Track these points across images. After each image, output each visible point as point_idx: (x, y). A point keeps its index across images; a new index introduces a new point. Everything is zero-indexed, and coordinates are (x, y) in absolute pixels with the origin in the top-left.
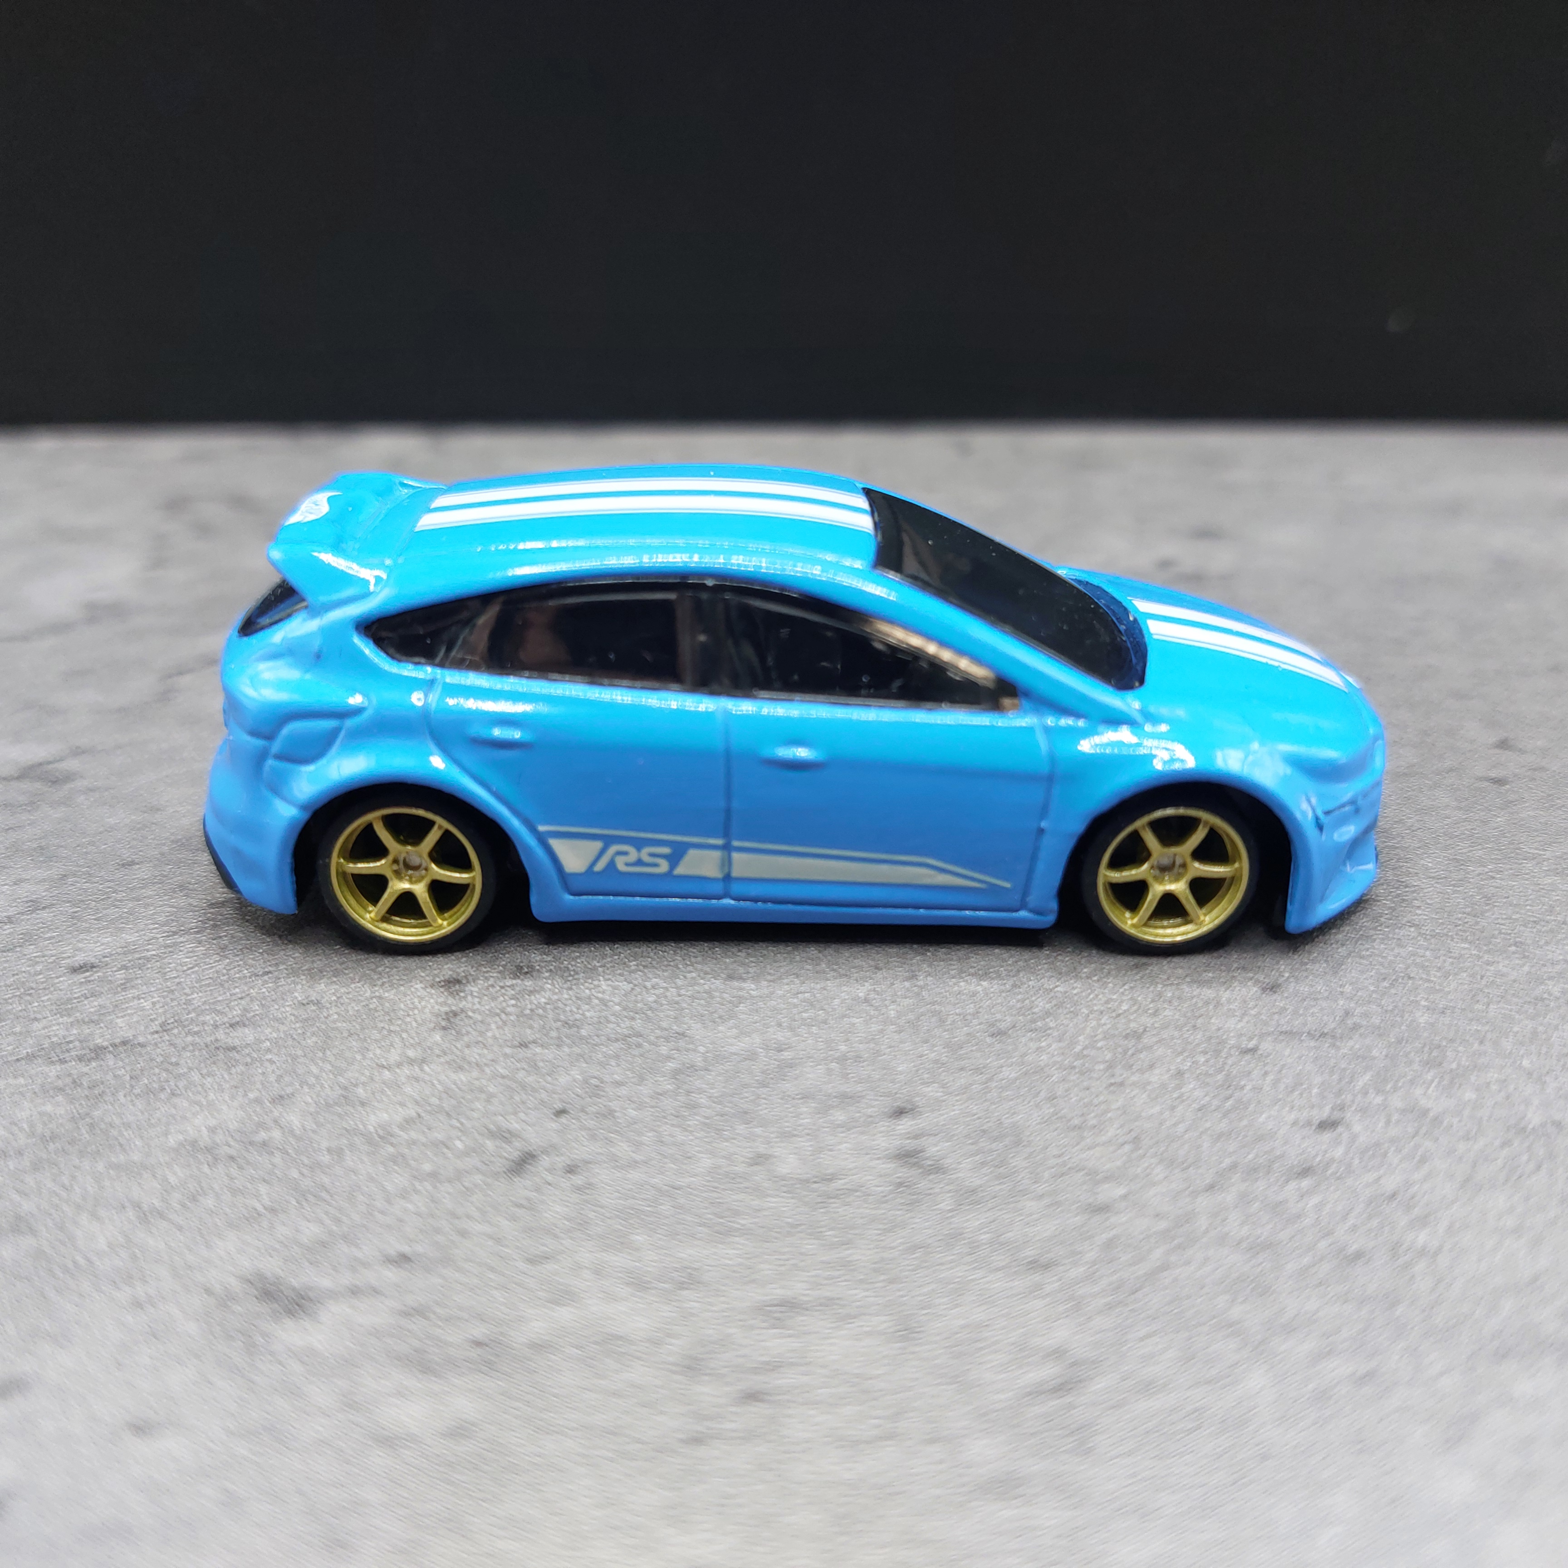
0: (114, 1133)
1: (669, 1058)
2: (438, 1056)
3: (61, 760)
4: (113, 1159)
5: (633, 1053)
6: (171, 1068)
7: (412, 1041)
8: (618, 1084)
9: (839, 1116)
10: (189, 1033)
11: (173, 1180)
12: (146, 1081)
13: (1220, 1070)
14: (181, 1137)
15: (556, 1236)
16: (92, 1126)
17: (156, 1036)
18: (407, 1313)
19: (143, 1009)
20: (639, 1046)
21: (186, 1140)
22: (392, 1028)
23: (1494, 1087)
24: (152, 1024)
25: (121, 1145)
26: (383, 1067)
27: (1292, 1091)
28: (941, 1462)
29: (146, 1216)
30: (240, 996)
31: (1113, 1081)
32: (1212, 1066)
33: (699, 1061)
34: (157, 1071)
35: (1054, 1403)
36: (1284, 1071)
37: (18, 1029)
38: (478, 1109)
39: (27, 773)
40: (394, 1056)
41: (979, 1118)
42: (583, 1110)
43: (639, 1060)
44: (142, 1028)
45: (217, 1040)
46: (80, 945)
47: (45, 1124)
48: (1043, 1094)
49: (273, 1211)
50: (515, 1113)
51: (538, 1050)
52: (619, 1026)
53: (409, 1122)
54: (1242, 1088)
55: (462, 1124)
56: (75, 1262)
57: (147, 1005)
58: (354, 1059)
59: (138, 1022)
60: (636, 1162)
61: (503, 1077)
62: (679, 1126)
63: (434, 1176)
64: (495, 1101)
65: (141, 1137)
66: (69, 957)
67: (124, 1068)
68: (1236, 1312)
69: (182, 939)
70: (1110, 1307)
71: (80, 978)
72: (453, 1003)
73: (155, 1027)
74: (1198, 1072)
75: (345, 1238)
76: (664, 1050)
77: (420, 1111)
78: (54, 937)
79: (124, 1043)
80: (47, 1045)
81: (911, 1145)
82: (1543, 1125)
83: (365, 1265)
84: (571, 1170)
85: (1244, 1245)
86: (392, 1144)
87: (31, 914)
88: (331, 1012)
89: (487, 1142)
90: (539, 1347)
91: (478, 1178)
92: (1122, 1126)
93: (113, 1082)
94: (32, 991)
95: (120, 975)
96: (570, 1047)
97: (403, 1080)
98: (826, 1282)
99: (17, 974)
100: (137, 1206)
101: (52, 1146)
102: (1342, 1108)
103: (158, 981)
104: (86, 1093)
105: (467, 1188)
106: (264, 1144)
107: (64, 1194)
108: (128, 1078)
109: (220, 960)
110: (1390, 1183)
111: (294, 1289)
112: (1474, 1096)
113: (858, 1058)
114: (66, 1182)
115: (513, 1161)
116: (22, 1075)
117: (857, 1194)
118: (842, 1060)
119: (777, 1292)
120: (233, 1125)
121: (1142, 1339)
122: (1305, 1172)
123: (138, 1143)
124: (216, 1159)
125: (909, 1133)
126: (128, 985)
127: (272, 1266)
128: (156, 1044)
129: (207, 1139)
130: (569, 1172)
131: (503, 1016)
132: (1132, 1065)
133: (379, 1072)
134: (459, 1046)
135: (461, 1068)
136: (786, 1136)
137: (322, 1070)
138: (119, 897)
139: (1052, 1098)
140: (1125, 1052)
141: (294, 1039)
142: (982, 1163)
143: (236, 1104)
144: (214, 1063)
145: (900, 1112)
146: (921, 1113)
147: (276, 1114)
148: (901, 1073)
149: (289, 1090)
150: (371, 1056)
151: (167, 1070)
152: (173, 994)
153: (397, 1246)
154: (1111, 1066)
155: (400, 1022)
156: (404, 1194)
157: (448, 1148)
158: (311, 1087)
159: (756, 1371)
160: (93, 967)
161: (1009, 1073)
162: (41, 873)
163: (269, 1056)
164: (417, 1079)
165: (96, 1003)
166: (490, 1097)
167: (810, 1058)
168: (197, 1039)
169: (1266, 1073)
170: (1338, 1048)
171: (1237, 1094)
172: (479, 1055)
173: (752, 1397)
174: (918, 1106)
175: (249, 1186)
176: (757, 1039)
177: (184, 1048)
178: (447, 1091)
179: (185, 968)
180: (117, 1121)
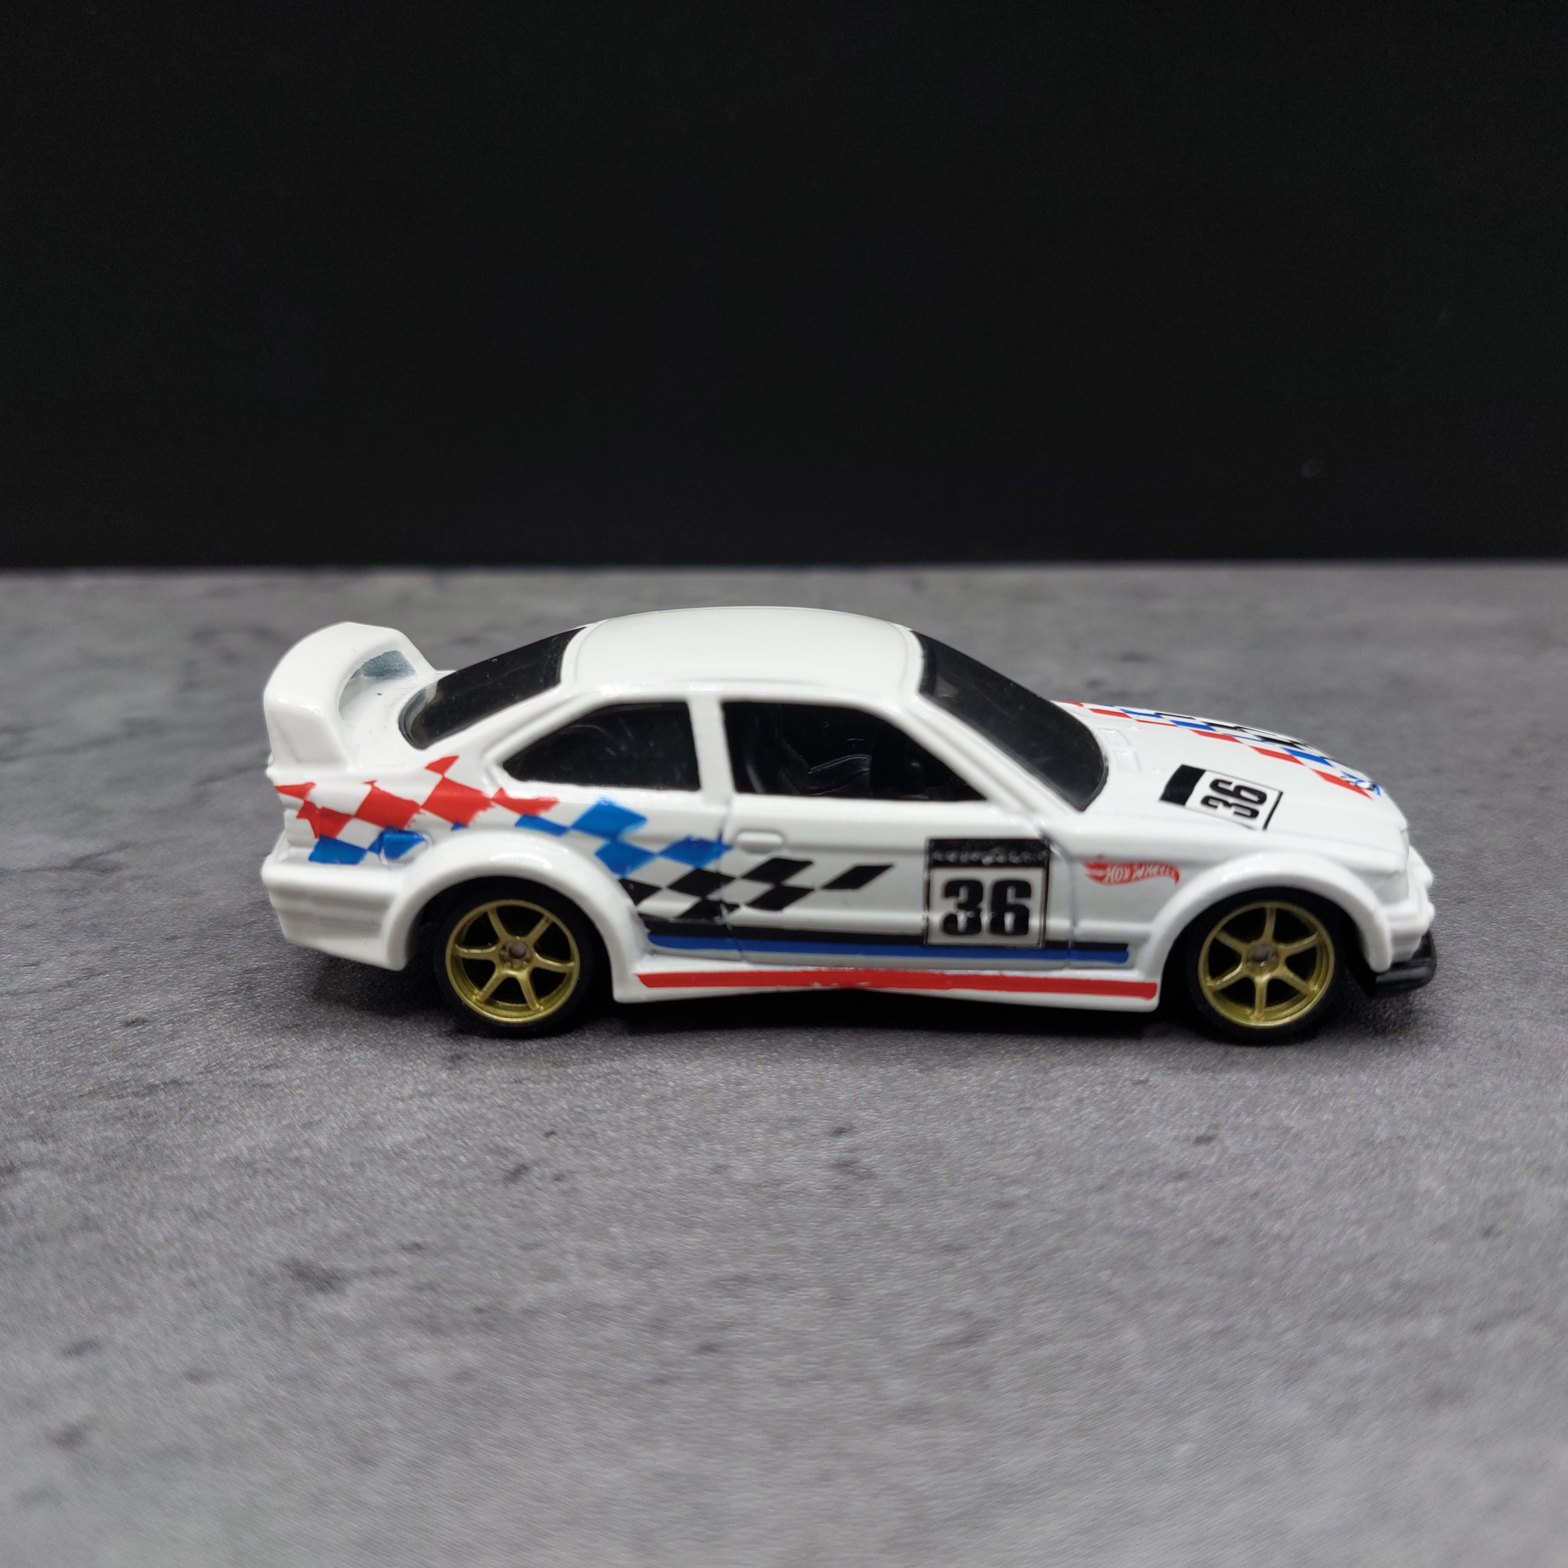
0: (167, 1152)
1: (643, 1091)
2: (445, 1090)
3: (108, 852)
4: (167, 1173)
5: (612, 1087)
6: (214, 1101)
7: (422, 1078)
8: (600, 1111)
9: (788, 1135)
10: (229, 1073)
11: (218, 1188)
12: (193, 1112)
13: (1114, 1098)
14: (225, 1155)
15: (545, 1229)
16: (147, 1148)
17: (201, 1076)
18: (419, 1289)
19: (188, 1055)
20: (618, 1081)
21: (229, 1158)
22: (405, 1068)
23: (1350, 1110)
24: (198, 1067)
25: (173, 1161)
26: (398, 1099)
27: (1175, 1114)
28: (863, 1396)
29: (196, 1217)
30: (272, 1044)
31: (1022, 1106)
32: (1108, 1095)
33: (669, 1092)
34: (202, 1103)
35: (958, 1353)
36: (1169, 1098)
37: (80, 1071)
38: (479, 1132)
39: (77, 864)
40: (407, 1091)
41: (907, 1136)
42: (569, 1132)
43: (617, 1093)
44: (189, 1070)
45: (253, 1079)
46: (132, 1004)
47: (106, 1146)
48: (962, 1117)
49: (305, 1211)
50: (511, 1135)
51: (531, 1085)
52: (600, 1066)
53: (420, 1141)
54: (1133, 1111)
55: (466, 1143)
56: (137, 1253)
57: (192, 1051)
58: (372, 1093)
59: (184, 1065)
60: (612, 1171)
61: (500, 1107)
62: (650, 1144)
63: (442, 1184)
64: (494, 1125)
65: (191, 1156)
66: (123, 1014)
67: (174, 1102)
68: (1116, 1283)
69: (221, 999)
70: (1010, 1280)
71: (134, 1030)
72: (458, 1049)
73: (200, 1068)
74: (1096, 1098)
75: (367, 1232)
76: (639, 1085)
77: (429, 1133)
78: (109, 998)
79: (174, 1082)
80: (106, 1084)
81: (847, 1156)
82: (1390, 1140)
83: (384, 1252)
84: (558, 1178)
85: (1126, 1232)
86: (405, 1159)
87: (87, 979)
88: (352, 1056)
89: (487, 1157)
90: (531, 1313)
91: (479, 1185)
92: (1028, 1142)
93: (164, 1112)
94: (92, 1041)
95: (168, 1028)
96: (559, 1083)
97: (415, 1109)
98: (771, 1262)
99: (78, 1028)
100: (190, 1209)
101: (113, 1164)
102: (1216, 1127)
103: (200, 1032)
104: (142, 1121)
105: (470, 1194)
106: (296, 1160)
107: (125, 1200)
108: (177, 1109)
109: (255, 1015)
110: (1254, 1184)
111: (324, 1270)
112: (1331, 1118)
113: (806, 1090)
114: (127, 1191)
115: (509, 1172)
116: (86, 1108)
117: (801, 1195)
118: (792, 1091)
119: (730, 1269)
120: (270, 1145)
121: (1035, 1304)
122: (1181, 1176)
123: (189, 1160)
124: (256, 1172)
125: (845, 1148)
126: (176, 1036)
127: (305, 1253)
128: (201, 1083)
129: (248, 1156)
130: (556, 1180)
131: (501, 1058)
132: (1039, 1094)
133: (394, 1103)
134: (463, 1082)
135: (465, 1099)
136: (740, 1151)
137: (345, 1101)
138: (164, 965)
139: (969, 1120)
140: (1033, 1084)
141: (320, 1078)
142: (908, 1171)
143: (271, 1128)
144: (252, 1097)
145: (840, 1132)
146: (857, 1132)
147: (306, 1136)
148: (841, 1102)
149: (317, 1118)
150: (388, 1090)
151: (210, 1103)
152: (215, 1043)
153: (411, 1237)
154: (1021, 1095)
155: (411, 1064)
156: (417, 1197)
157: (454, 1162)
158: (336, 1115)
159: (710, 1329)
160: (144, 1021)
161: (933, 1101)
162: (95, 946)
163: (299, 1091)
164: (426, 1109)
165: (148, 1051)
166: (489, 1122)
167: (764, 1090)
168: (237, 1079)
169: (1154, 1099)
170: (1217, 1080)
171: (1129, 1116)
172: (480, 1089)
173: (709, 1348)
174: (855, 1128)
175: (284, 1192)
176: (719, 1075)
177: (225, 1085)
178: (453, 1118)
179: (224, 1022)
180: (170, 1143)
